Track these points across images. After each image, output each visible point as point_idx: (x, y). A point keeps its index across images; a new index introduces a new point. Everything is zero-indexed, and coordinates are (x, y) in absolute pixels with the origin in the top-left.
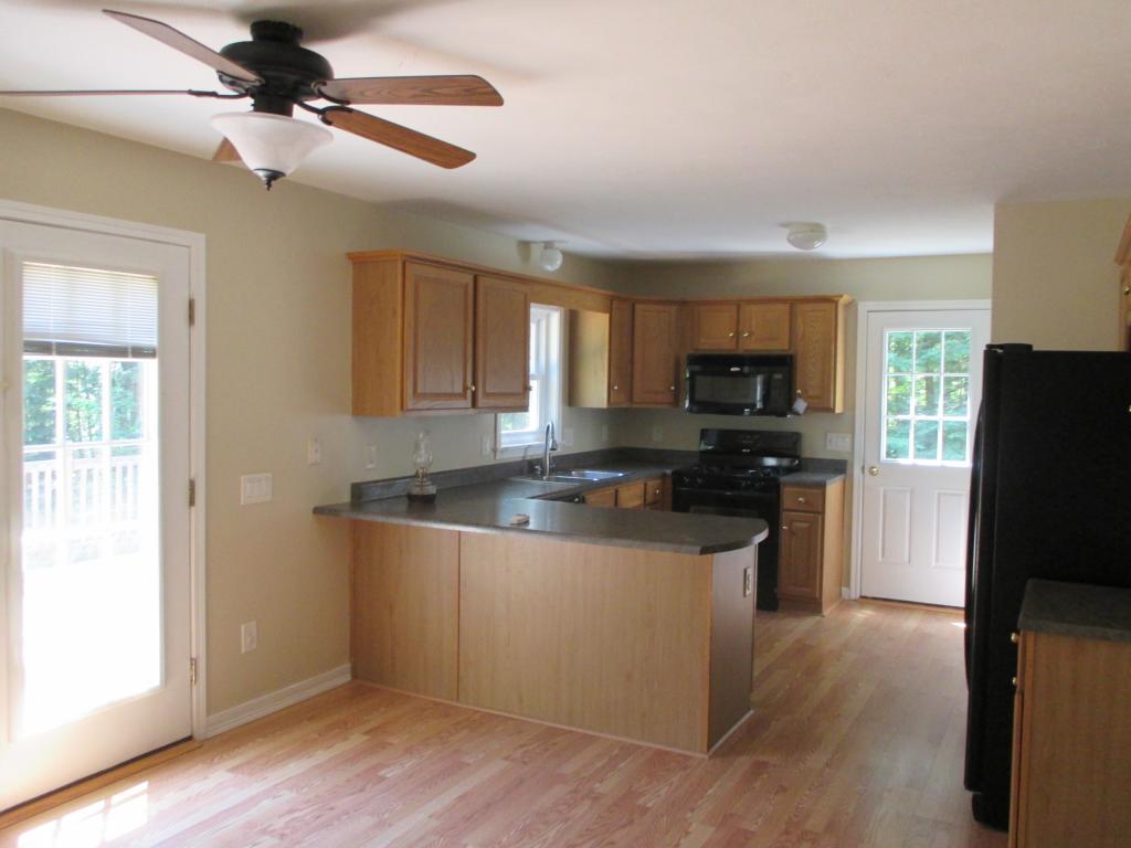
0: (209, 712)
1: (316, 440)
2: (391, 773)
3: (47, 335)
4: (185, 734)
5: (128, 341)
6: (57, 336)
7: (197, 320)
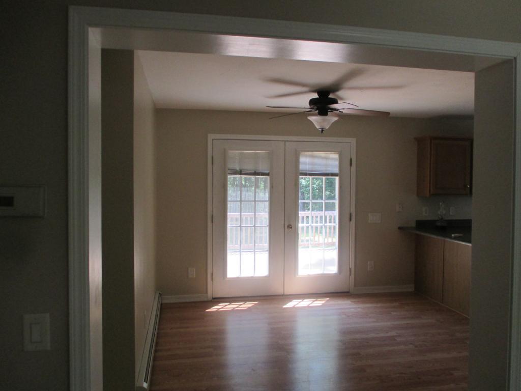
0: (355, 286)
1: (400, 204)
2: (393, 313)
3: (307, 171)
4: (347, 290)
5: (330, 171)
6: (309, 171)
7: (353, 165)
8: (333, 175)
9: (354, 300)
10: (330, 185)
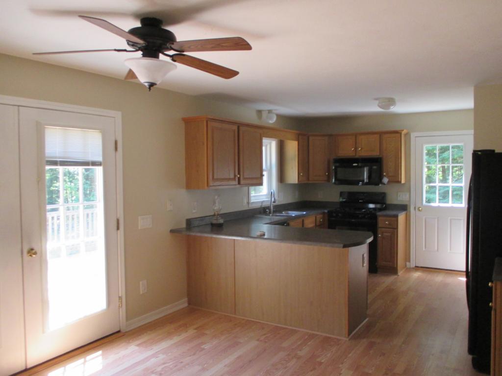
0: (127, 320)
1: (170, 200)
2: (206, 347)
3: (56, 157)
4: (117, 330)
5: (91, 158)
6: (60, 158)
7: (118, 149)
8: (94, 164)
9: (138, 342)
10: (89, 179)
